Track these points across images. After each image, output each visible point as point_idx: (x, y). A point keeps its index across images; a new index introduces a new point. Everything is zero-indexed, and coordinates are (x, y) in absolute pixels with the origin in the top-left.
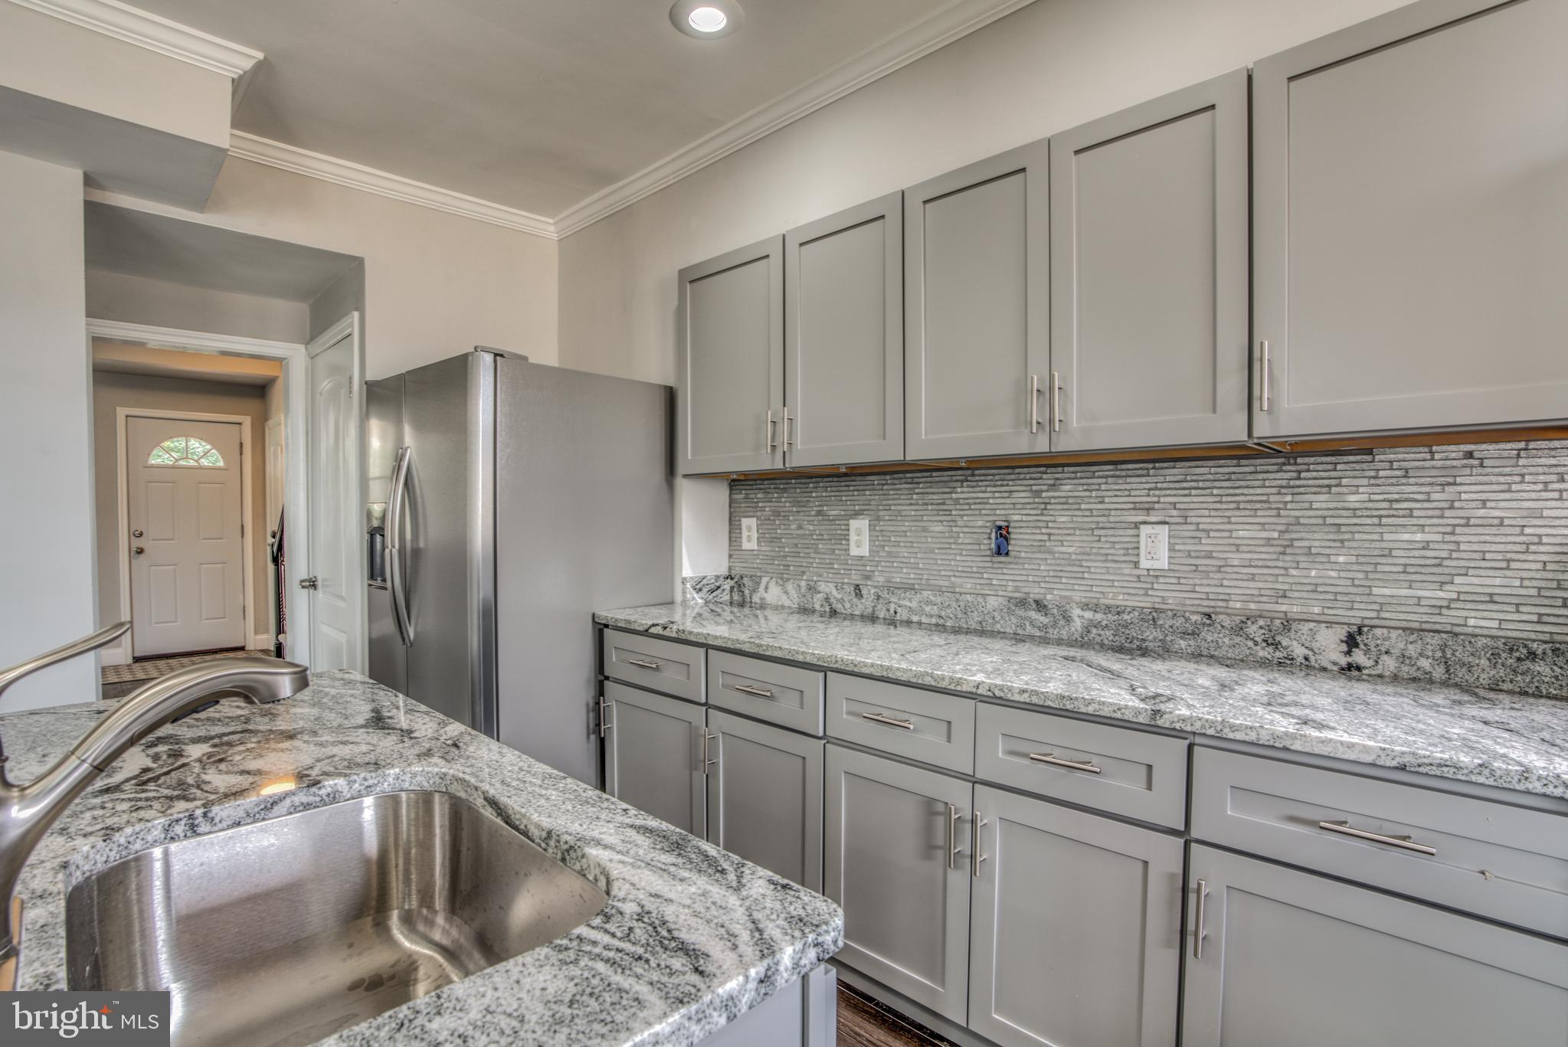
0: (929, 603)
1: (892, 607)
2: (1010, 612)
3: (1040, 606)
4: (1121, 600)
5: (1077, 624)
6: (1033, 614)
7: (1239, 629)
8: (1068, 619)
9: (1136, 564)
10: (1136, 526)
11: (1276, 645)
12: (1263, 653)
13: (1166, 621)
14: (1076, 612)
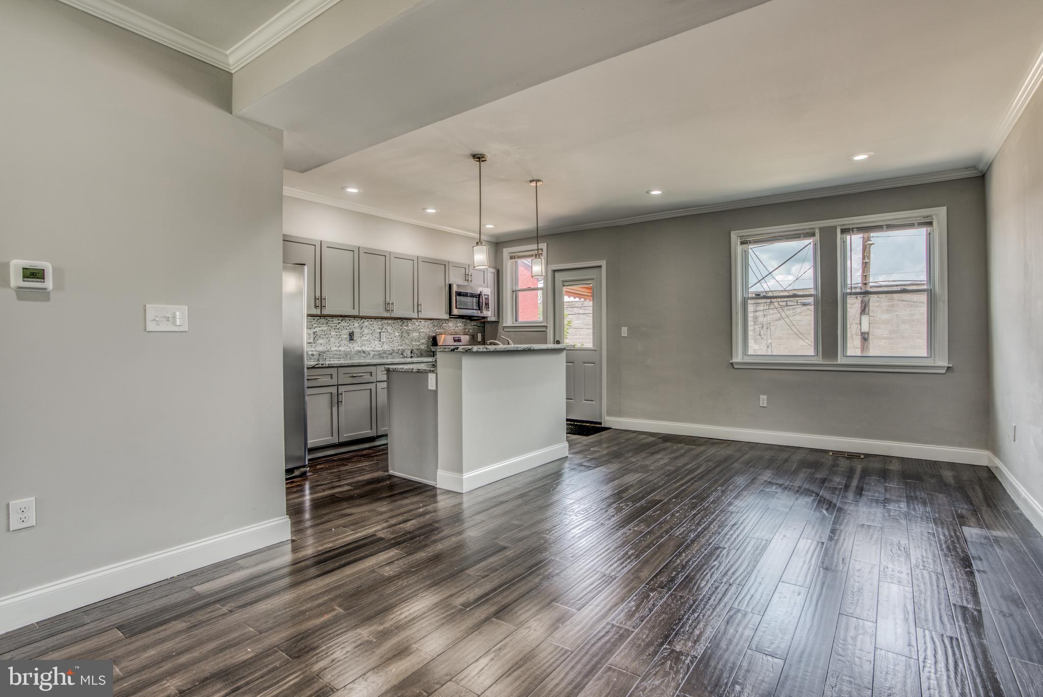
0: (336, 354)
1: (324, 357)
2: (357, 354)
3: (364, 352)
4: (377, 349)
5: (372, 355)
6: (363, 354)
7: (398, 353)
8: (369, 354)
9: (380, 341)
10: (380, 333)
11: (402, 354)
12: (401, 356)
13: (387, 352)
14: (371, 352)
